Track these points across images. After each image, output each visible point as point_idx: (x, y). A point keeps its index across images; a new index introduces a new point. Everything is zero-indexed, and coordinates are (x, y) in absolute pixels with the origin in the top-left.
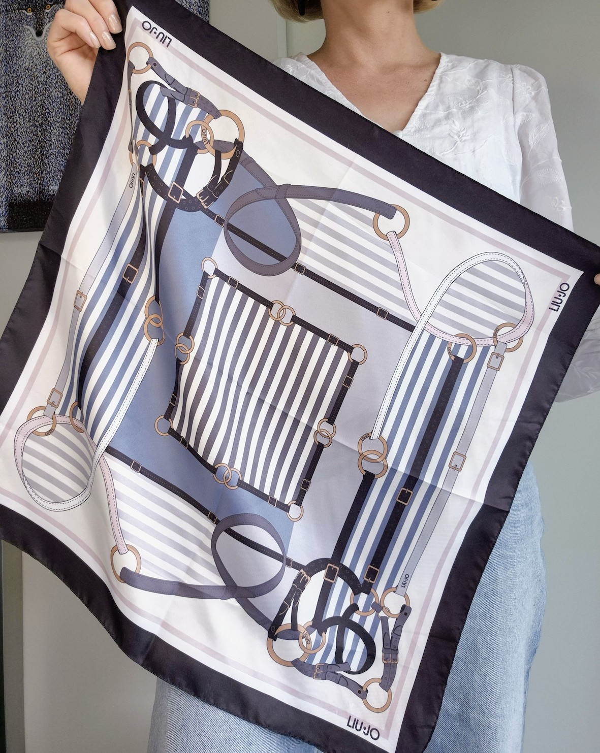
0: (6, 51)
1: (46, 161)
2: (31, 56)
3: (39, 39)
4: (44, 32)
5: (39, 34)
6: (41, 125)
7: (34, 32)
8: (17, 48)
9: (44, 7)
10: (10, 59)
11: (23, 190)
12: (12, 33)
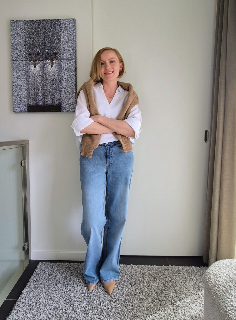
0: (26, 70)
1: (37, 97)
2: (33, 72)
3: (35, 68)
4: (36, 67)
5: (35, 67)
6: (36, 89)
7: (34, 67)
8: (29, 70)
9: (36, 61)
10: (27, 72)
11: (32, 103)
12: (27, 66)
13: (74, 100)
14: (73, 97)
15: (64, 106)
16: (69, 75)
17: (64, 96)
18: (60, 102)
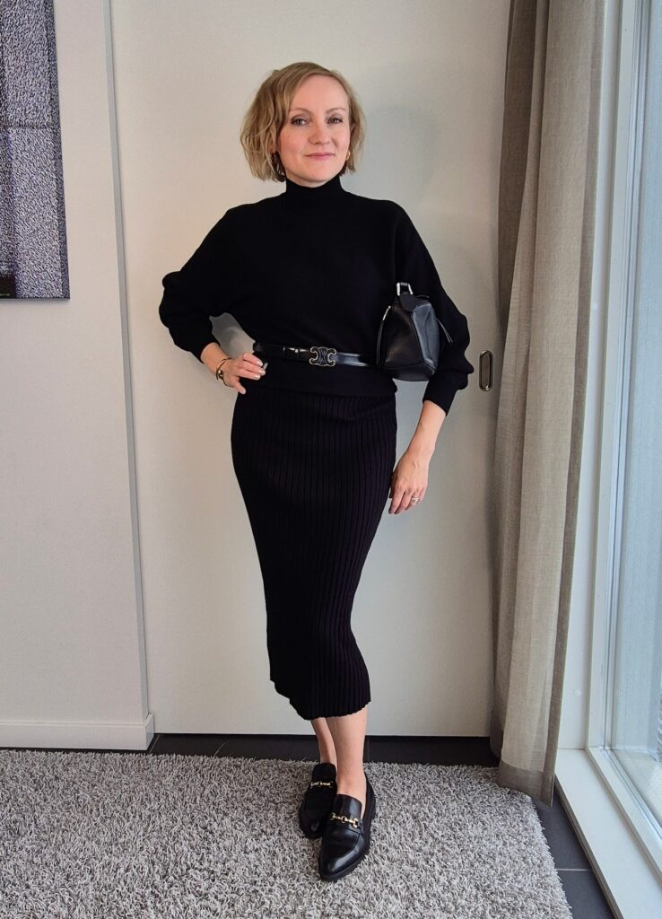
13: (55, 260)
14: (51, 249)
15: (25, 279)
16: (35, 178)
17: (24, 245)
18: (13, 265)
